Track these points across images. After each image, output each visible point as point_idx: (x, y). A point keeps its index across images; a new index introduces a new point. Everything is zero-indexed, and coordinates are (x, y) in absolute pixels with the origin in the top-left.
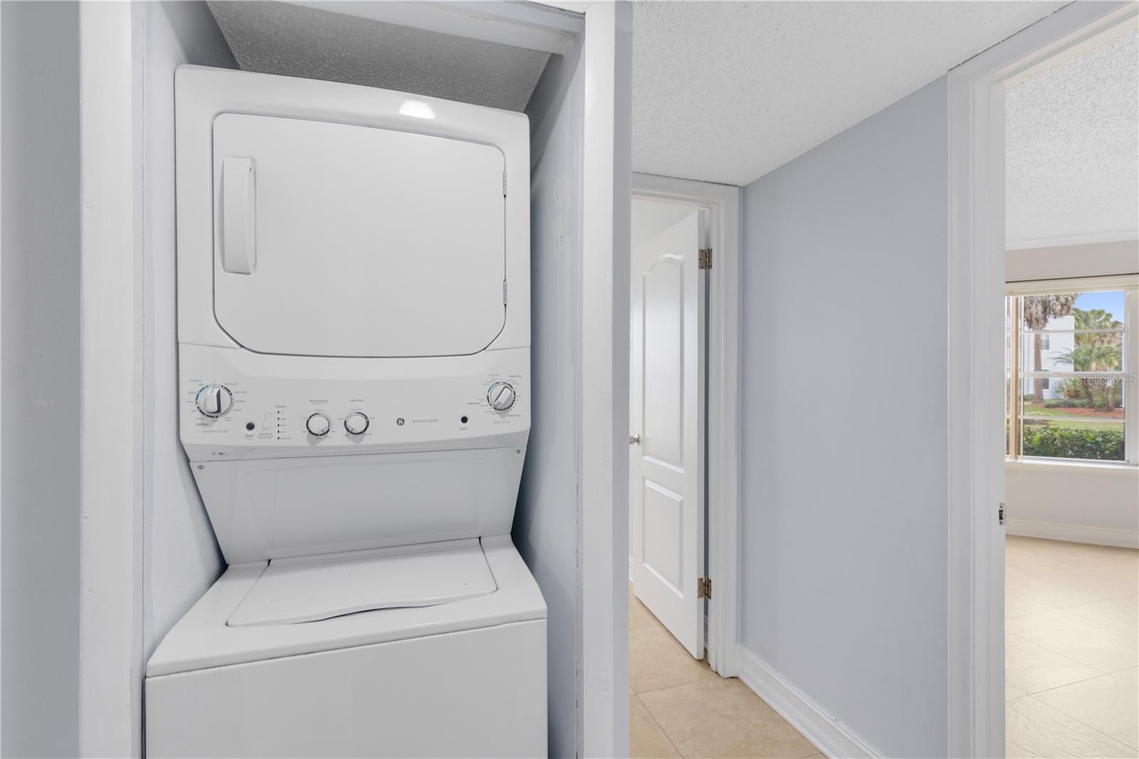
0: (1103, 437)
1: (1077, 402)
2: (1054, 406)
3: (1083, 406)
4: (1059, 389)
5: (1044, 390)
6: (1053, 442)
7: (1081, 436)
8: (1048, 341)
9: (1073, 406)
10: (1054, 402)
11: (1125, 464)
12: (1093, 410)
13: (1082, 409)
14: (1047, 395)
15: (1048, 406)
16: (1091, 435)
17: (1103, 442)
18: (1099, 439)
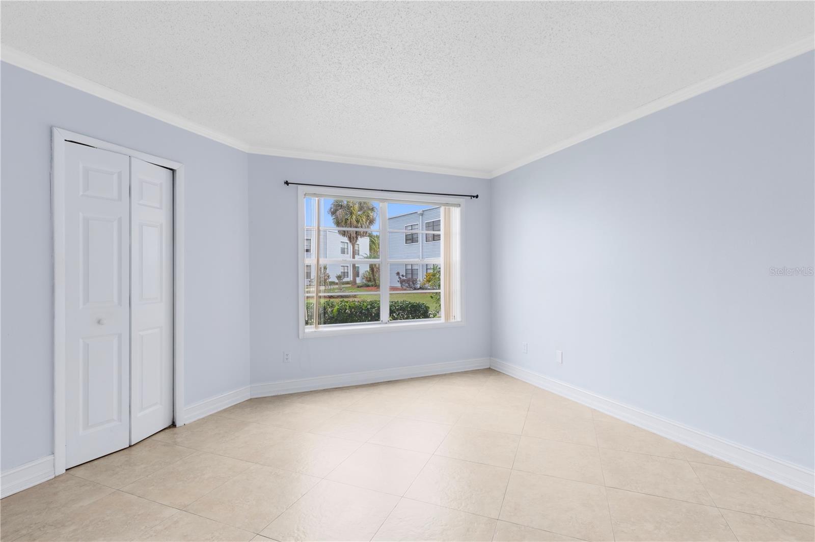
0: (371, 305)
1: (370, 284)
2: (361, 287)
3: (372, 286)
4: (364, 277)
5: (357, 278)
6: (345, 311)
7: (360, 305)
8: (359, 251)
9: (368, 286)
10: (361, 285)
11: (380, 323)
12: (376, 288)
13: (372, 288)
14: (358, 281)
15: (358, 287)
16: (365, 304)
17: (371, 308)
18: (369, 307)
